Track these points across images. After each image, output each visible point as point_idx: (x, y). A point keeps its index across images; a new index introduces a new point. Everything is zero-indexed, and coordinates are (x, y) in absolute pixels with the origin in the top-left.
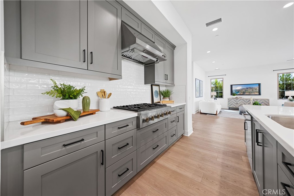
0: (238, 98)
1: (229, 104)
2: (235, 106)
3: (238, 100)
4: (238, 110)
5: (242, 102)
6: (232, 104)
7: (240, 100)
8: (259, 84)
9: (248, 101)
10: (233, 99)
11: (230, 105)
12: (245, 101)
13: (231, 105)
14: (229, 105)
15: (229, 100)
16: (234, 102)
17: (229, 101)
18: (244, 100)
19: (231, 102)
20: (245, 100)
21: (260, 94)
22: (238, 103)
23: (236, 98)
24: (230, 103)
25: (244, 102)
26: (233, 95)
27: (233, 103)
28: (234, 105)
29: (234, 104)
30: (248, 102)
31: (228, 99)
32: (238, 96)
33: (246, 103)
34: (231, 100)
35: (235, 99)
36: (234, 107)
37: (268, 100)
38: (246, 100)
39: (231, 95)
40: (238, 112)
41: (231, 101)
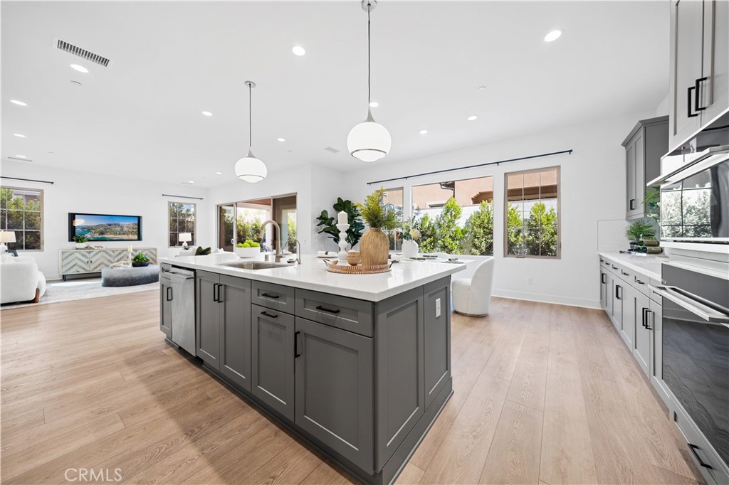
0: (91, 248)
1: (66, 265)
2: (84, 269)
3: (92, 254)
4: (100, 277)
5: (102, 256)
6: (75, 265)
7: (97, 254)
8: (139, 218)
9: (117, 253)
10: (80, 253)
11: (70, 269)
12: (110, 255)
13: (73, 267)
14: (65, 269)
15: (66, 255)
16: (80, 260)
17: (67, 257)
18: (107, 253)
19: (73, 260)
20: (111, 253)
21: (140, 239)
22: (93, 260)
23: (87, 248)
24: (68, 264)
25: (109, 257)
26: (77, 241)
27: (76, 261)
28: (81, 267)
29: (80, 263)
30: (117, 256)
31: (63, 253)
32: (92, 244)
33: (112, 260)
34: (71, 255)
35: (84, 252)
36: (82, 271)
37: (155, 249)
38: (113, 252)
39: (71, 239)
40: (100, 282)
41: (70, 258)
